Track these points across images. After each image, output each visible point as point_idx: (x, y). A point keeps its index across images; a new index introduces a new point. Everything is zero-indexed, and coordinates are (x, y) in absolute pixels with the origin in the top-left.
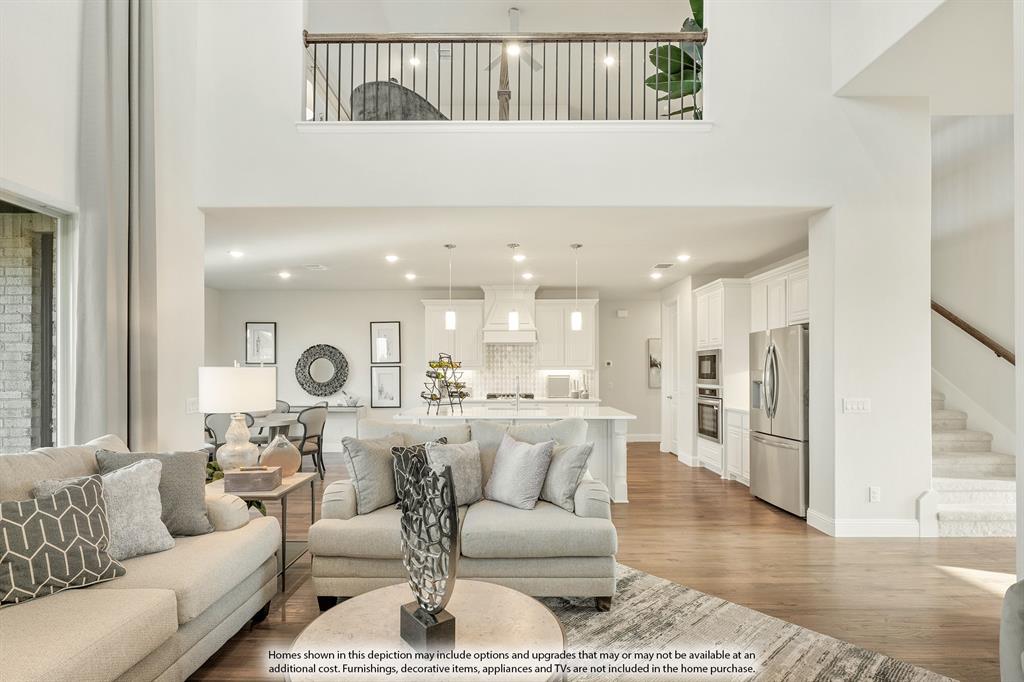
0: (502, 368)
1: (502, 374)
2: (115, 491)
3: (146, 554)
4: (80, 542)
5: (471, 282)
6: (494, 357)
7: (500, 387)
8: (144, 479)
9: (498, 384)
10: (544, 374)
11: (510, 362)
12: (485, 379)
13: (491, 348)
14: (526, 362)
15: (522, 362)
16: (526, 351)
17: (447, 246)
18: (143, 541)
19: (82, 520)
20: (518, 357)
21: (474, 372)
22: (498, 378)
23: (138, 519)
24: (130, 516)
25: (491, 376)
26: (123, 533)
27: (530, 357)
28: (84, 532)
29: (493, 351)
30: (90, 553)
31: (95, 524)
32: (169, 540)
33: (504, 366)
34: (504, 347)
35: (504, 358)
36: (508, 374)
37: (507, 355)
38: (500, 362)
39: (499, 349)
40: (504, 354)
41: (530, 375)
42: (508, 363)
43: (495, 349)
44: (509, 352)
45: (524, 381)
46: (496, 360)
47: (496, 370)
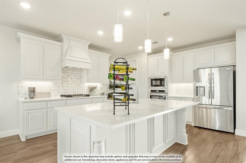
1: (67, 84)
7: (66, 91)
9: (65, 90)
10: (87, 85)
12: (58, 87)
14: (79, 79)
15: (77, 79)
16: (79, 74)
20: (75, 77)
21: (52, 83)
27: (81, 77)
33: (68, 80)
34: (68, 71)
35: (68, 76)
36: (70, 85)
37: (70, 75)
38: (67, 78)
39: (66, 72)
40: (68, 74)
41: (81, 85)
42: (70, 79)
43: (64, 72)
44: (71, 74)
45: (78, 88)
46: (64, 77)
47: (64, 82)
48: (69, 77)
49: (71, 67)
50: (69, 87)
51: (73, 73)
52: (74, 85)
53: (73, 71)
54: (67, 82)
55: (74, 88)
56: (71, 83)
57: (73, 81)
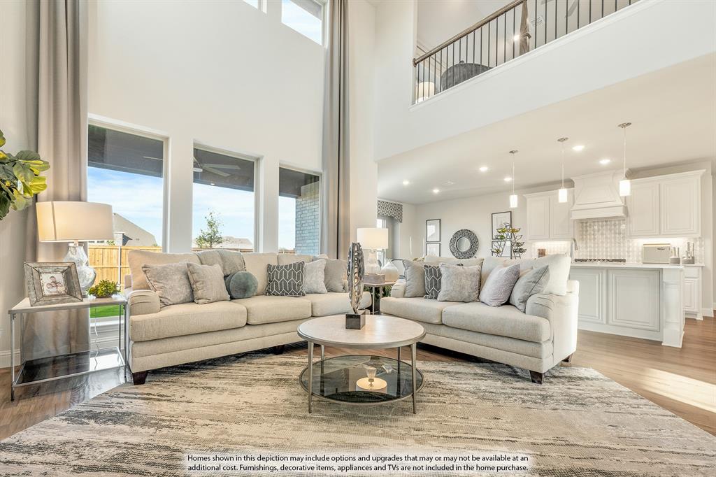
0: (594, 239)
1: (595, 243)
2: (308, 268)
3: (315, 293)
4: (292, 280)
6: (587, 231)
8: (318, 266)
9: (590, 252)
10: (640, 243)
11: (602, 234)
13: (585, 225)
15: (615, 233)
17: (512, 152)
18: (315, 287)
19: (294, 273)
20: (611, 230)
22: (590, 247)
23: (314, 279)
24: (312, 278)
25: (585, 246)
26: (309, 283)
27: (624, 230)
28: (294, 278)
29: (586, 226)
30: (294, 285)
31: (298, 276)
32: (325, 290)
34: (596, 223)
35: (596, 231)
36: (600, 244)
37: (600, 228)
38: (593, 235)
39: (592, 225)
40: (596, 228)
41: (624, 244)
42: (600, 236)
44: (602, 226)
45: (617, 249)
46: (588, 233)
47: (588, 241)
48: (598, 232)
50: (597, 247)
51: (605, 225)
52: (609, 244)
55: (609, 249)
56: (602, 242)
57: (606, 238)
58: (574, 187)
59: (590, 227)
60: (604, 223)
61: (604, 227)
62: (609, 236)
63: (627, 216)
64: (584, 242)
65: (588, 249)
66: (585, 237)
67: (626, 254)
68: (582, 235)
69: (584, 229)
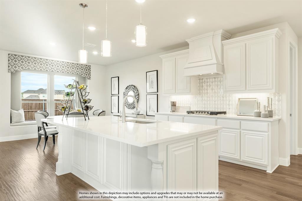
1: (207, 97)
5: (180, 40)
6: (202, 86)
10: (237, 97)
11: (212, 89)
12: (197, 101)
21: (191, 97)
29: (202, 82)
33: (208, 92)
34: (208, 79)
35: (208, 87)
36: (211, 98)
37: (211, 84)
38: (206, 90)
39: (206, 81)
40: (208, 84)
41: (226, 98)
42: (211, 90)
43: (203, 81)
44: (212, 82)
45: (222, 102)
46: (203, 88)
47: (203, 95)
48: (210, 87)
49: (212, 74)
50: (209, 100)
51: (215, 81)
52: (216, 98)
53: (215, 78)
54: (207, 94)
55: (216, 102)
56: (212, 96)
57: (215, 92)
58: (189, 48)
59: (205, 83)
60: (214, 79)
61: (214, 83)
62: (216, 91)
63: (224, 73)
64: (201, 95)
65: (203, 102)
66: (201, 91)
67: (228, 106)
68: (200, 90)
69: (201, 84)
